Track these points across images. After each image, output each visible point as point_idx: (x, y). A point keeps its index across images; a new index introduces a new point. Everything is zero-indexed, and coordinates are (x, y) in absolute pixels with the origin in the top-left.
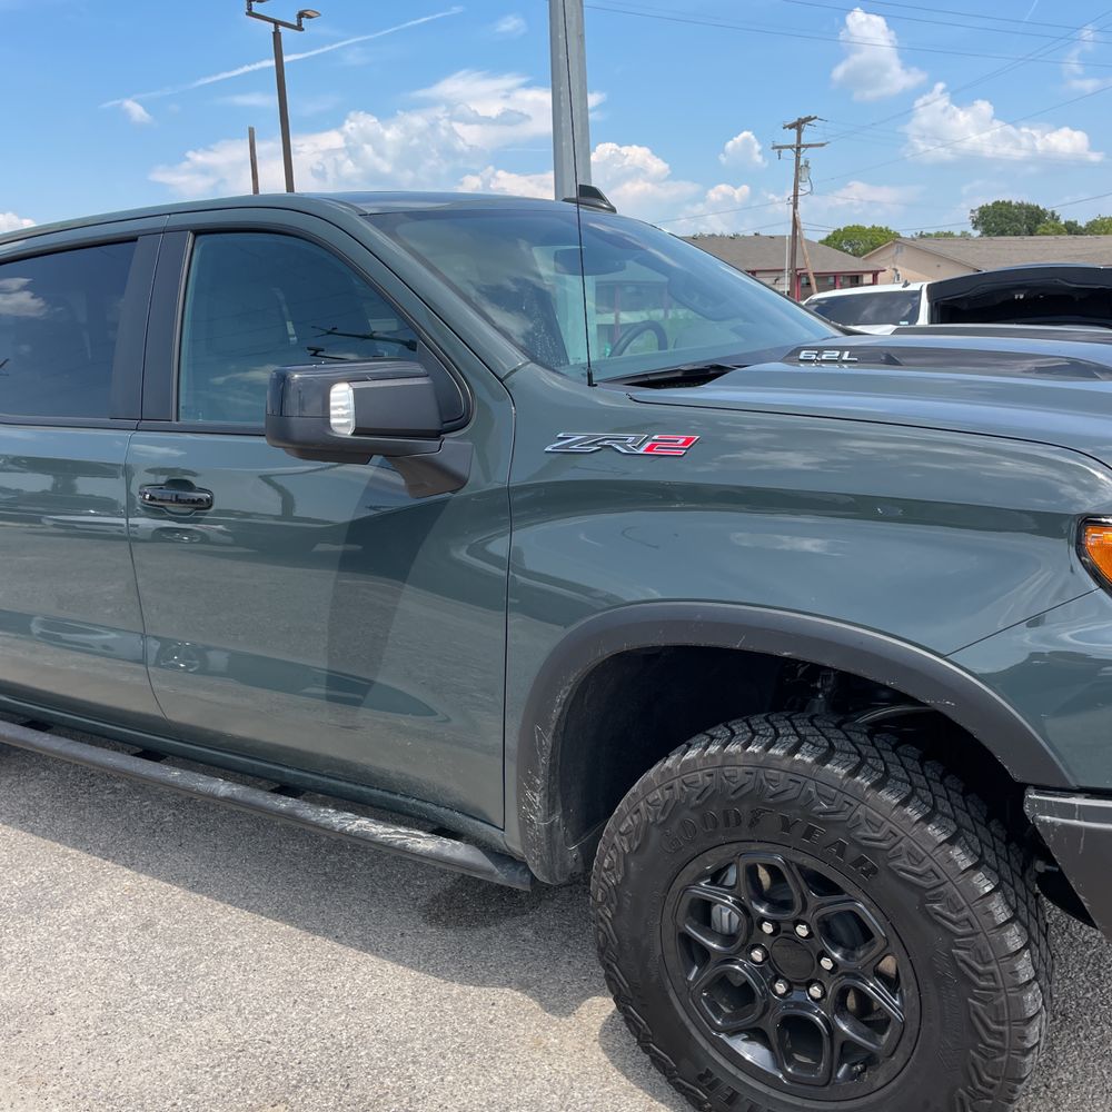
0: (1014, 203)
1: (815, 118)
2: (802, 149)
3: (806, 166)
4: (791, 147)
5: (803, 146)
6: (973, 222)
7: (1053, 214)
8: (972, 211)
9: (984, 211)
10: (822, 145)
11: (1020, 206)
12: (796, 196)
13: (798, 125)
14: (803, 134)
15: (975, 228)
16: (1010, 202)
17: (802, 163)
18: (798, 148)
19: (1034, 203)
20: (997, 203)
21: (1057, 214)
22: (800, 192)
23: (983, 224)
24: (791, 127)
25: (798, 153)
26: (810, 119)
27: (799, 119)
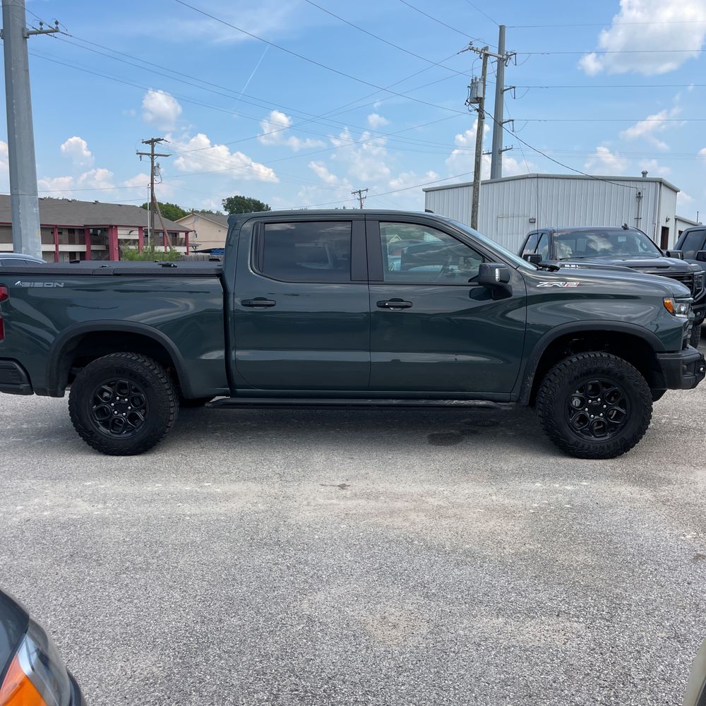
0: (246, 198)
1: (163, 140)
2: (155, 157)
3: (158, 167)
4: (148, 154)
5: (156, 155)
6: (224, 207)
7: (267, 206)
8: (223, 200)
9: (230, 200)
10: (167, 156)
11: (250, 200)
12: (152, 183)
13: (152, 142)
14: (155, 148)
15: (225, 210)
16: (244, 197)
17: (155, 165)
18: (153, 155)
19: (257, 199)
20: (236, 197)
21: (269, 206)
22: (155, 182)
23: (230, 208)
24: (147, 142)
25: (152, 159)
26: (160, 140)
27: (152, 139)
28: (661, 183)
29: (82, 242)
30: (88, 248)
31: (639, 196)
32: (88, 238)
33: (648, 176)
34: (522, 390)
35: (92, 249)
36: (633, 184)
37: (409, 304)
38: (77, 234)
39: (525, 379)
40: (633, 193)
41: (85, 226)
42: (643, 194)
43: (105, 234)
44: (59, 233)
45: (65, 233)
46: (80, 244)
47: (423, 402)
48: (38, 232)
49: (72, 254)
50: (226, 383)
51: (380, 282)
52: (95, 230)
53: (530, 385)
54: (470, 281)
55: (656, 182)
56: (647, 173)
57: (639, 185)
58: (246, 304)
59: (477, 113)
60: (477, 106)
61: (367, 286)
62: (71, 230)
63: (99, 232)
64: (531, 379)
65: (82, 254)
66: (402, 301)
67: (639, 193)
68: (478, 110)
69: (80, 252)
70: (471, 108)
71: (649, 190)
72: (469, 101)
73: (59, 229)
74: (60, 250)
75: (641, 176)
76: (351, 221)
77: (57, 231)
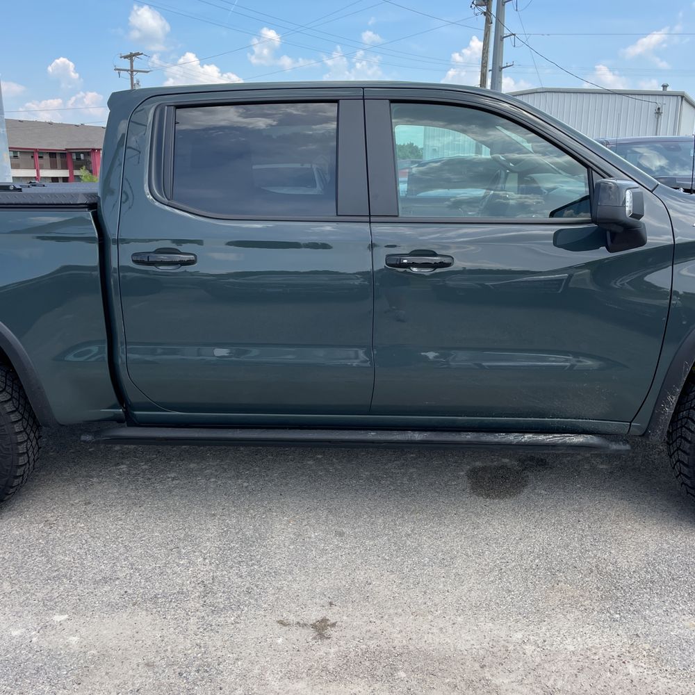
1: (142, 54)
2: (134, 73)
3: (138, 84)
4: (128, 71)
5: (135, 71)
10: (148, 72)
13: (131, 57)
14: (134, 63)
17: (135, 82)
18: (132, 72)
24: (125, 57)
25: (132, 75)
26: (138, 54)
27: (131, 53)
28: (682, 97)
29: (64, 167)
30: (71, 173)
31: (658, 112)
32: (70, 163)
33: (669, 89)
34: (654, 418)
35: (75, 174)
36: (652, 99)
37: (446, 260)
38: (58, 158)
39: (661, 399)
40: (653, 108)
41: (67, 149)
42: (663, 110)
43: (88, 158)
44: (39, 157)
45: (46, 157)
46: (62, 168)
47: (469, 437)
48: (7, 155)
49: (55, 180)
50: (114, 400)
51: (392, 218)
52: (78, 154)
53: (669, 411)
54: (552, 214)
55: (677, 96)
56: (668, 85)
57: (659, 100)
58: (140, 259)
59: (483, 18)
60: (484, 9)
61: (366, 227)
62: (52, 154)
63: (82, 156)
64: (673, 400)
65: (65, 180)
66: (435, 255)
67: (659, 109)
68: (485, 14)
69: (63, 178)
70: (477, 11)
71: (669, 105)
72: (475, 2)
73: (39, 153)
74: (41, 175)
75: (661, 89)
76: (336, 101)
77: (37, 155)
